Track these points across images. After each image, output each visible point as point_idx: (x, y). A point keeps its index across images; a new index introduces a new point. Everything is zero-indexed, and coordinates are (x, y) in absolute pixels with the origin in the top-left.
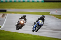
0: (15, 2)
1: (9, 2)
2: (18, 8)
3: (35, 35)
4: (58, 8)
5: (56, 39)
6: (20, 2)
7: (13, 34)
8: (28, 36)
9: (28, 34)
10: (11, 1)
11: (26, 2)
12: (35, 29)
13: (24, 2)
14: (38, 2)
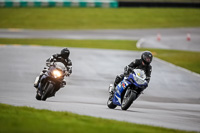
0: (23, 5)
1: (5, 7)
2: (34, 26)
3: (90, 117)
4: (165, 27)
5: (157, 128)
6: (38, 5)
7: (17, 113)
8: (66, 121)
9: (66, 114)
10: (11, 3)
11: (59, 7)
12: (119, 99)
13: (52, 5)
14: (98, 5)
